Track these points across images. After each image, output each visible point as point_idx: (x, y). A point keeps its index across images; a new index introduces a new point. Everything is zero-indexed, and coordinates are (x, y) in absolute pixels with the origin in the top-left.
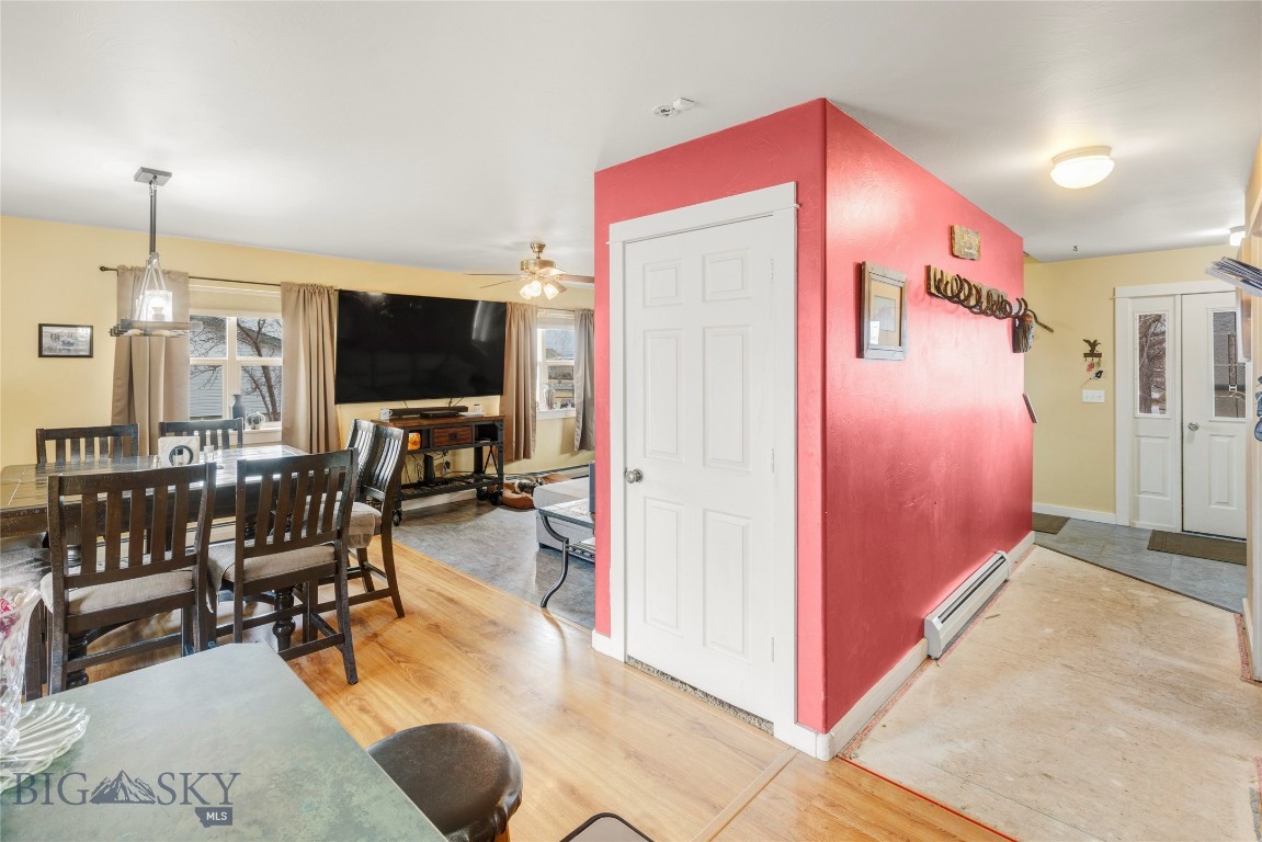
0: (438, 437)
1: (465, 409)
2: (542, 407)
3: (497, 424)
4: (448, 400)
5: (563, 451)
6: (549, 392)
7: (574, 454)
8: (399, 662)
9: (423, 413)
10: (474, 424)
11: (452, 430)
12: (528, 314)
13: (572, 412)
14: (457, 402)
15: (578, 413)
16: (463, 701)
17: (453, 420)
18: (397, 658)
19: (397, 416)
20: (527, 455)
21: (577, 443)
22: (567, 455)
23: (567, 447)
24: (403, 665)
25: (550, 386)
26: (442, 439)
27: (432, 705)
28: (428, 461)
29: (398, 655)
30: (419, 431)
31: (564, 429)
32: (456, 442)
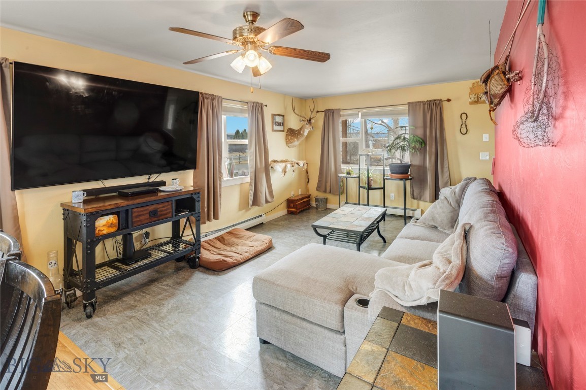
0: (137, 217)
1: (163, 183)
2: (225, 176)
3: (195, 197)
4: (147, 177)
5: (240, 209)
6: (230, 164)
7: (248, 210)
9: (121, 192)
10: (174, 199)
11: (152, 208)
12: (215, 103)
13: (247, 179)
14: (155, 178)
15: (251, 179)
17: (153, 198)
19: (92, 196)
20: (216, 217)
21: (251, 202)
22: (244, 211)
23: (244, 205)
25: (231, 159)
26: (142, 218)
28: (127, 240)
30: (117, 214)
31: (241, 192)
32: (156, 218)
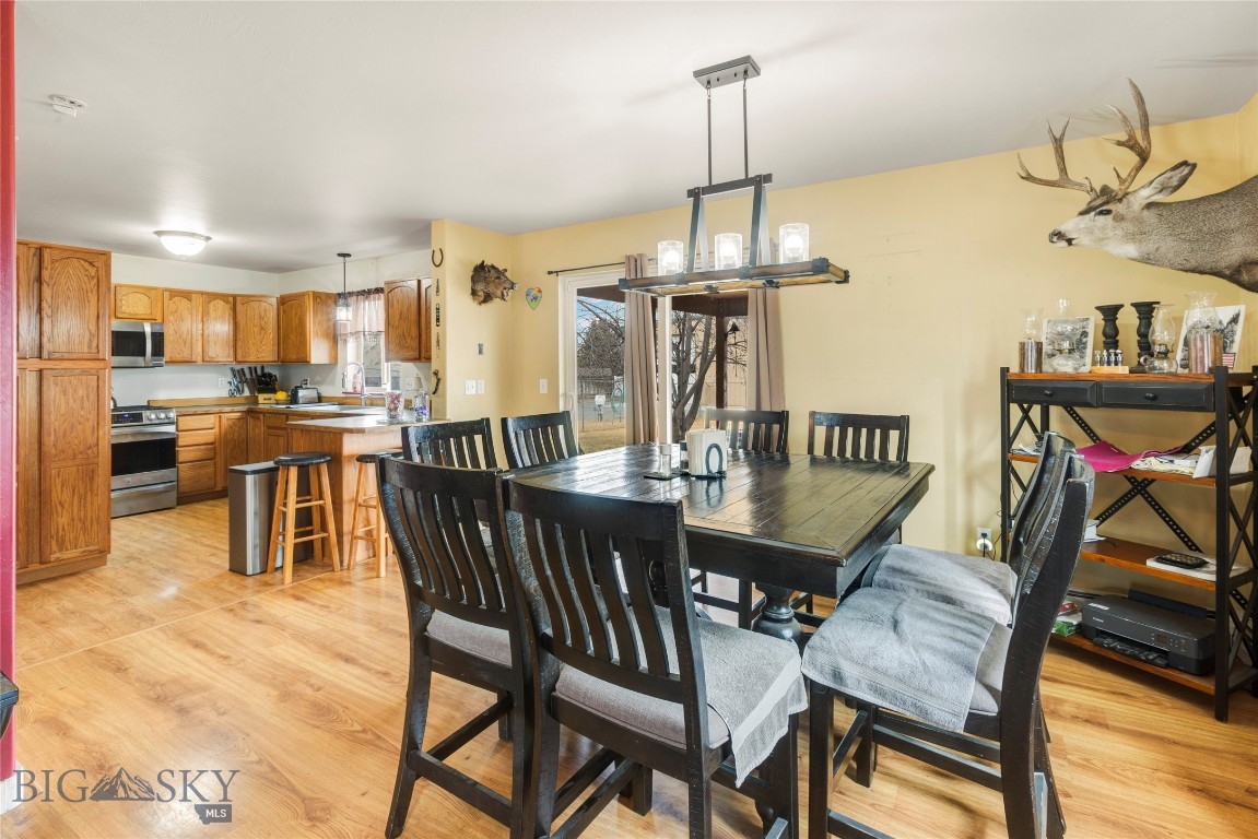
8: (364, 731)
16: (274, 693)
18: (369, 737)
24: (357, 727)
27: (312, 686)
29: (367, 742)
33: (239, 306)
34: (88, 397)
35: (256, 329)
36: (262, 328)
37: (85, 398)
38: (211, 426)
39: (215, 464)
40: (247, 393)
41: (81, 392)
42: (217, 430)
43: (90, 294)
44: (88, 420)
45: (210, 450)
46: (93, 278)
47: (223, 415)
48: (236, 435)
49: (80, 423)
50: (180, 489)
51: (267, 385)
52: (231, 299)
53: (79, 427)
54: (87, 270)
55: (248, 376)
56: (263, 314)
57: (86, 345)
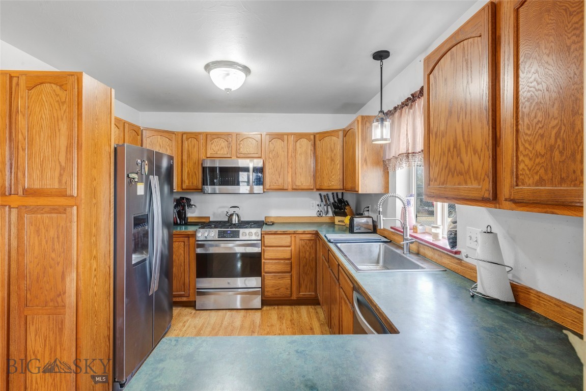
33: (318, 142)
34: (58, 237)
35: (329, 161)
36: (332, 160)
37: (56, 240)
38: (288, 244)
39: (291, 275)
40: (330, 214)
41: (52, 233)
42: (293, 247)
43: (60, 122)
44: (58, 264)
45: (287, 264)
46: (63, 103)
47: (297, 236)
48: (308, 253)
49: (51, 267)
50: (266, 294)
51: (341, 209)
52: (312, 137)
53: (51, 271)
54: (57, 95)
55: (332, 201)
56: (333, 146)
57: (57, 180)
